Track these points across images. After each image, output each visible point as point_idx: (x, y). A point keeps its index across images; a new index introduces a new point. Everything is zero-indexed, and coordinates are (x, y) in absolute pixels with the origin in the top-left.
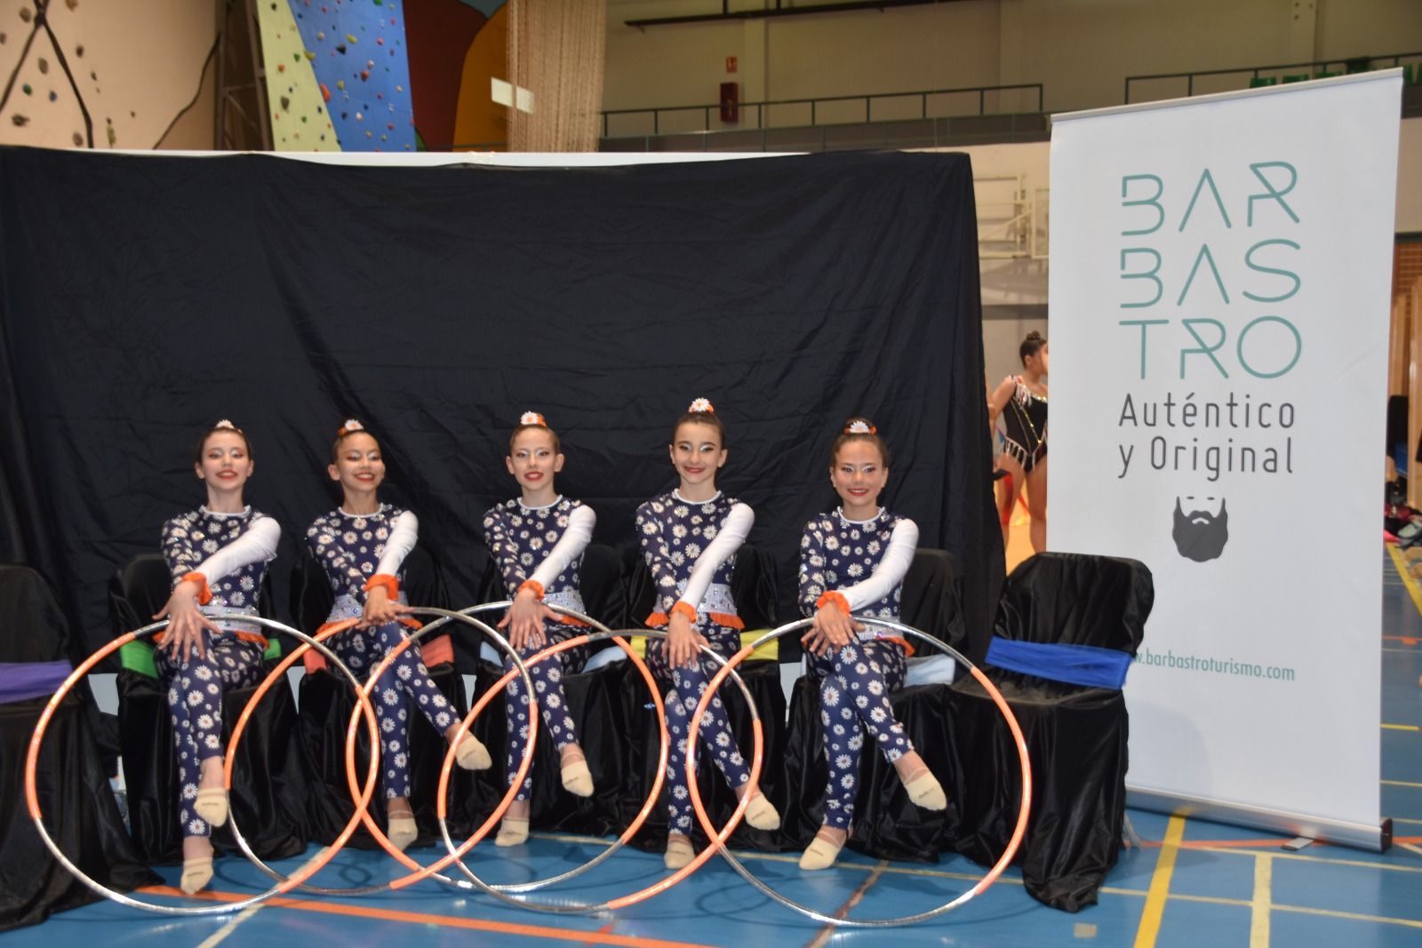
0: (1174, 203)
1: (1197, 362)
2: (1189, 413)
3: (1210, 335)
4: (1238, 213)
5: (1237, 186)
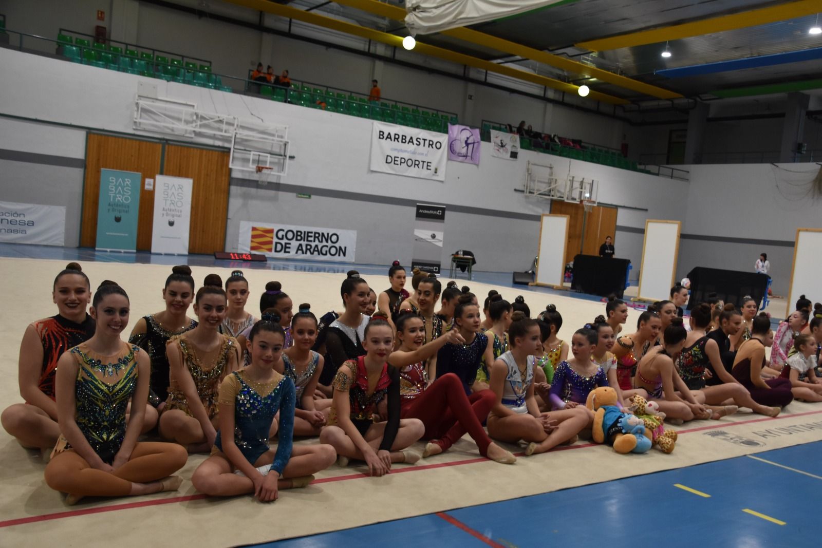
0: (170, 187)
1: (172, 205)
2: (171, 210)
3: (173, 202)
4: (177, 189)
5: (177, 187)
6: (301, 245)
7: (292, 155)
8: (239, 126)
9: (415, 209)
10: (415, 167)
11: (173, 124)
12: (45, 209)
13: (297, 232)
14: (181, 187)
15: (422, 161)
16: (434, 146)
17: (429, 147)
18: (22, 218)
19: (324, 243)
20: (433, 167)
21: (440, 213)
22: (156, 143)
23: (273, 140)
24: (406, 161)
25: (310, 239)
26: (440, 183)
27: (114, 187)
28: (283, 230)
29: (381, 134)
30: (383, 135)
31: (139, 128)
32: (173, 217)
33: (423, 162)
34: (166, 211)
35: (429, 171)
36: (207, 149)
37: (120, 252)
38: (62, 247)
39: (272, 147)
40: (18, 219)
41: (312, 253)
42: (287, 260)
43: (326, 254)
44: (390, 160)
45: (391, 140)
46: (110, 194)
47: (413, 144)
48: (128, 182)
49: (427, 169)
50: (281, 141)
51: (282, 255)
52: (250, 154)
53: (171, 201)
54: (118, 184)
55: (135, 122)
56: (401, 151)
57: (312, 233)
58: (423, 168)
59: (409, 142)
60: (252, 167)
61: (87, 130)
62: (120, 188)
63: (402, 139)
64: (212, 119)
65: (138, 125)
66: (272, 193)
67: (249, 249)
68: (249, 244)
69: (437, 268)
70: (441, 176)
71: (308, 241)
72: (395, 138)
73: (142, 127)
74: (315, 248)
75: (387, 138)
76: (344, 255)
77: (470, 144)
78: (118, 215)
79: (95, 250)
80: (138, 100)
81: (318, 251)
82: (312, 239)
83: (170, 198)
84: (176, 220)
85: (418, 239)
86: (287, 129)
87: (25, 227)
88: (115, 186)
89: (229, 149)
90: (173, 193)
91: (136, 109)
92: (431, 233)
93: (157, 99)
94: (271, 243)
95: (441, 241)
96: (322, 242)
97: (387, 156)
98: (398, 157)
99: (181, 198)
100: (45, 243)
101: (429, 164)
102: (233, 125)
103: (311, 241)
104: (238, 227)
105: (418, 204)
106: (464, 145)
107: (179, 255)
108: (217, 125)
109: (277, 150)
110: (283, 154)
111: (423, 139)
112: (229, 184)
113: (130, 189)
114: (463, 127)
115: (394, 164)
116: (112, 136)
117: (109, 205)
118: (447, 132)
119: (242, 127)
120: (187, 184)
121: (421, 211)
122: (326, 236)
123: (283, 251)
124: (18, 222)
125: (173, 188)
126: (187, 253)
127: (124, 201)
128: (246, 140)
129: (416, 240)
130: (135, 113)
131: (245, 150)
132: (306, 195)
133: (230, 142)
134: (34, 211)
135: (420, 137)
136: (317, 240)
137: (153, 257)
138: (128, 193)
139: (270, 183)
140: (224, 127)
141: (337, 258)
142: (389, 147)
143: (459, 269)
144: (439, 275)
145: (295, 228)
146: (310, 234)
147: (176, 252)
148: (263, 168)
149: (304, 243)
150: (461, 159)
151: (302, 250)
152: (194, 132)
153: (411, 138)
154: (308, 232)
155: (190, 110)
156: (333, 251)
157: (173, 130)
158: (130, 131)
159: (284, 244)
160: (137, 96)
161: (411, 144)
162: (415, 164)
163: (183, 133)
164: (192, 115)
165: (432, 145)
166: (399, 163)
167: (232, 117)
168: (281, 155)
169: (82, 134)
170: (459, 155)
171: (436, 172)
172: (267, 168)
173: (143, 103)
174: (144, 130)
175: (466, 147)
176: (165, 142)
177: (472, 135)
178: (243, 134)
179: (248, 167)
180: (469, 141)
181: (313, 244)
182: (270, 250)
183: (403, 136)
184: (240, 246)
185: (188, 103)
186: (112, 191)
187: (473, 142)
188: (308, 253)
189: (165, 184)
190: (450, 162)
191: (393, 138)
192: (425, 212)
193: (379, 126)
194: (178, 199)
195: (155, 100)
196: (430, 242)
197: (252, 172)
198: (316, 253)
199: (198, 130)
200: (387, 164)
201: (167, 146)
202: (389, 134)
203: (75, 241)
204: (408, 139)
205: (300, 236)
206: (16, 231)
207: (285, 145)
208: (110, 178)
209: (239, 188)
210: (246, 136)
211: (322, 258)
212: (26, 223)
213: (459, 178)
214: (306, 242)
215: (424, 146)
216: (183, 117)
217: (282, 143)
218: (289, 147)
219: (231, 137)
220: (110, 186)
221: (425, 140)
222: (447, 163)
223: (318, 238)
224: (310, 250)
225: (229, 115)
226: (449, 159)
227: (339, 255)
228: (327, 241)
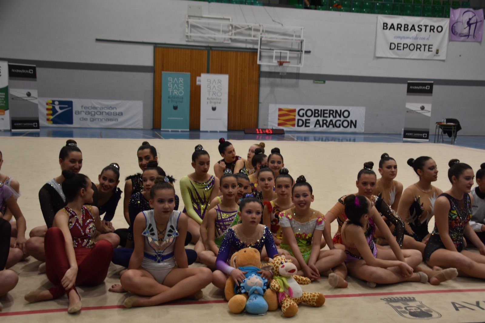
6: (318, 120)
7: (308, 50)
8: (264, 31)
9: (405, 86)
10: (417, 50)
11: (215, 34)
12: (128, 103)
13: (315, 110)
14: (220, 82)
15: (423, 45)
16: (435, 30)
17: (430, 31)
18: (114, 110)
19: (338, 118)
20: (434, 49)
21: (428, 87)
22: (203, 50)
23: (292, 40)
24: (408, 46)
25: (325, 115)
26: (441, 62)
27: (171, 85)
28: (303, 110)
29: (385, 26)
30: (386, 26)
31: (190, 40)
32: (215, 104)
33: (425, 45)
34: (210, 99)
35: (430, 53)
36: (240, 51)
37: (178, 131)
38: (142, 129)
39: (292, 46)
40: (112, 111)
41: (328, 127)
42: (307, 132)
43: (340, 127)
44: (392, 47)
45: (394, 29)
46: (169, 90)
47: (415, 31)
48: (181, 80)
49: (429, 51)
50: (299, 40)
51: (303, 129)
52: (273, 52)
53: (213, 92)
54: (174, 82)
55: (187, 36)
56: (404, 38)
57: (327, 110)
58: (424, 50)
59: (411, 29)
60: (275, 62)
61: (154, 45)
62: (176, 85)
63: (405, 27)
64: (243, 27)
65: (189, 38)
66: (293, 81)
67: (277, 125)
68: (277, 122)
69: (426, 134)
70: (442, 56)
71: (324, 117)
72: (398, 28)
73: (193, 39)
74: (330, 122)
75: (391, 28)
76: (355, 126)
77: (473, 24)
78: (175, 105)
79: (161, 131)
80: (187, 19)
81: (333, 124)
82: (328, 115)
83: (212, 89)
84: (218, 106)
85: (409, 111)
86: (302, 29)
87: (117, 117)
88: (172, 83)
89: (257, 49)
90: (214, 86)
91: (187, 26)
92: (420, 105)
93: (202, 17)
94: (294, 120)
95: (430, 112)
96: (336, 117)
97: (391, 44)
98: (401, 44)
99: (220, 89)
100: (130, 127)
101: (430, 47)
102: (258, 30)
103: (327, 117)
104: (267, 109)
105: (409, 82)
106: (466, 25)
107: (221, 132)
108: (248, 32)
109: (296, 47)
110: (300, 50)
111: (424, 26)
112: (259, 77)
113: (183, 85)
114: (466, 9)
115: (397, 49)
116: (171, 48)
117: (169, 98)
118: (449, 17)
119: (267, 32)
120: (224, 79)
121: (411, 87)
122: (339, 112)
123: (304, 125)
124: (112, 113)
125: (214, 82)
126: (226, 130)
127: (179, 94)
128: (271, 42)
129: (407, 112)
130: (187, 29)
131: (270, 49)
132: (321, 81)
133: (257, 44)
134: (122, 105)
135: (421, 24)
136: (331, 116)
137: (201, 134)
138: (182, 88)
139: (288, 74)
140: (253, 33)
141: (349, 130)
142: (392, 36)
143: (446, 134)
144: (428, 140)
145: (313, 108)
146: (325, 112)
147: (218, 130)
148: (284, 62)
149: (321, 119)
150: (462, 38)
151: (319, 124)
152: (231, 39)
153: (413, 26)
154: (324, 110)
155: (227, 22)
156: (345, 124)
157: (215, 39)
158: (184, 43)
159: (304, 121)
160: (187, 16)
161: (413, 31)
162: (417, 48)
163: (222, 41)
164: (228, 26)
165: (433, 30)
166: (402, 48)
167: (258, 25)
168: (299, 51)
169: (151, 48)
170: (461, 35)
171: (437, 53)
172: (287, 62)
173: (191, 21)
174: (194, 41)
175: (468, 28)
176: (209, 49)
177: (475, 15)
178: (267, 37)
179: (272, 62)
180: (471, 22)
181: (329, 120)
182: (294, 125)
183: (405, 25)
184: (269, 123)
185: (225, 17)
186: (171, 87)
187: (475, 21)
188: (325, 126)
189: (208, 80)
190: (451, 43)
191: (396, 28)
192: (415, 87)
193: (382, 19)
194: (218, 90)
195: (200, 18)
196: (420, 113)
197: (277, 66)
198: (331, 126)
199: (233, 37)
200: (390, 51)
201: (211, 52)
202: (392, 24)
203: (150, 125)
204: (410, 27)
205: (318, 113)
206: (111, 120)
207: (302, 42)
208: (169, 78)
209: (267, 79)
210: (271, 38)
211: (336, 130)
212: (118, 113)
213: (460, 56)
214: (322, 118)
215: (426, 31)
216: (221, 28)
217: (299, 42)
218: (304, 43)
219: (258, 40)
220: (169, 84)
221: (426, 26)
222: (448, 45)
223: (332, 114)
224: (326, 124)
225: (256, 24)
226: (450, 40)
227: (351, 127)
228: (340, 116)
